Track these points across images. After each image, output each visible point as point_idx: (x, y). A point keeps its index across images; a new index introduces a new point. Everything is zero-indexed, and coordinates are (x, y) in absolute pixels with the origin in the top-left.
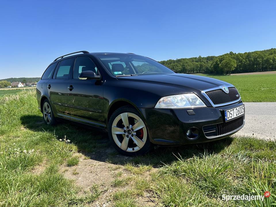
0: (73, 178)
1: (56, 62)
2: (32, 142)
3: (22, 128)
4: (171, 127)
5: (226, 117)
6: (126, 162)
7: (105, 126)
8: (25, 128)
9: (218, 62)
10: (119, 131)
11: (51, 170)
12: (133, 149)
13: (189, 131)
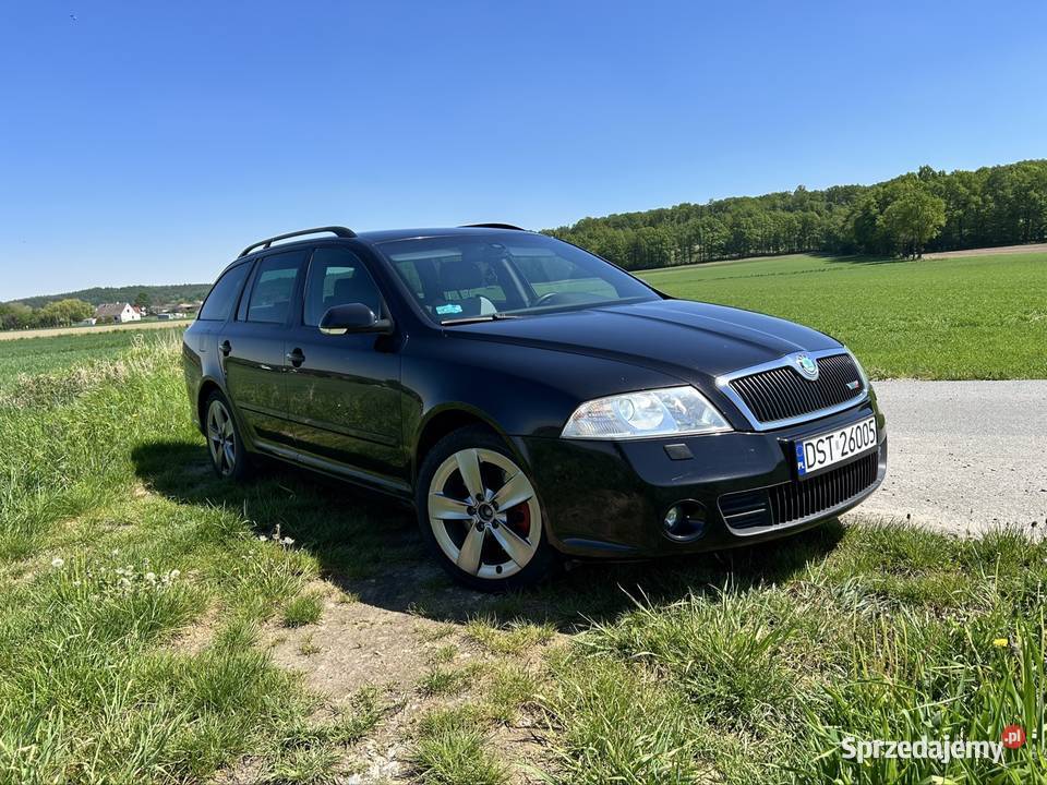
0: (301, 664)
1: (245, 259)
2: (173, 542)
3: (140, 490)
4: (619, 497)
5: (800, 464)
6: (472, 611)
7: (410, 490)
8: (148, 488)
9: (871, 207)
10: (453, 511)
11: (233, 639)
12: (499, 570)
13: (672, 511)
